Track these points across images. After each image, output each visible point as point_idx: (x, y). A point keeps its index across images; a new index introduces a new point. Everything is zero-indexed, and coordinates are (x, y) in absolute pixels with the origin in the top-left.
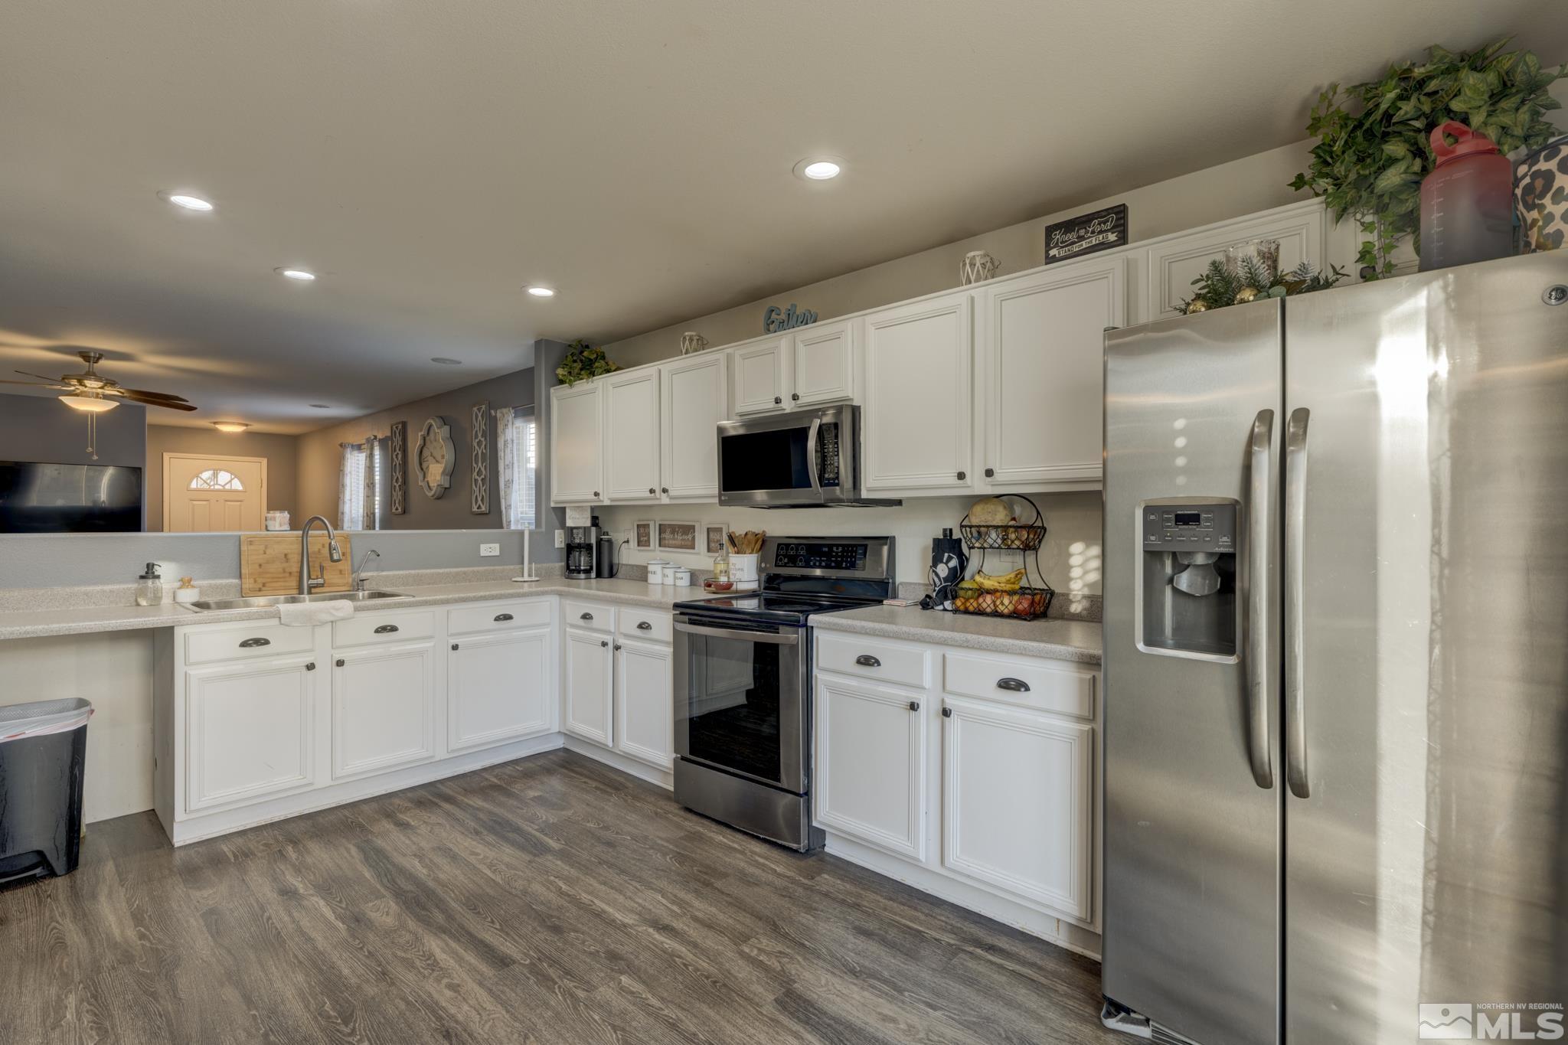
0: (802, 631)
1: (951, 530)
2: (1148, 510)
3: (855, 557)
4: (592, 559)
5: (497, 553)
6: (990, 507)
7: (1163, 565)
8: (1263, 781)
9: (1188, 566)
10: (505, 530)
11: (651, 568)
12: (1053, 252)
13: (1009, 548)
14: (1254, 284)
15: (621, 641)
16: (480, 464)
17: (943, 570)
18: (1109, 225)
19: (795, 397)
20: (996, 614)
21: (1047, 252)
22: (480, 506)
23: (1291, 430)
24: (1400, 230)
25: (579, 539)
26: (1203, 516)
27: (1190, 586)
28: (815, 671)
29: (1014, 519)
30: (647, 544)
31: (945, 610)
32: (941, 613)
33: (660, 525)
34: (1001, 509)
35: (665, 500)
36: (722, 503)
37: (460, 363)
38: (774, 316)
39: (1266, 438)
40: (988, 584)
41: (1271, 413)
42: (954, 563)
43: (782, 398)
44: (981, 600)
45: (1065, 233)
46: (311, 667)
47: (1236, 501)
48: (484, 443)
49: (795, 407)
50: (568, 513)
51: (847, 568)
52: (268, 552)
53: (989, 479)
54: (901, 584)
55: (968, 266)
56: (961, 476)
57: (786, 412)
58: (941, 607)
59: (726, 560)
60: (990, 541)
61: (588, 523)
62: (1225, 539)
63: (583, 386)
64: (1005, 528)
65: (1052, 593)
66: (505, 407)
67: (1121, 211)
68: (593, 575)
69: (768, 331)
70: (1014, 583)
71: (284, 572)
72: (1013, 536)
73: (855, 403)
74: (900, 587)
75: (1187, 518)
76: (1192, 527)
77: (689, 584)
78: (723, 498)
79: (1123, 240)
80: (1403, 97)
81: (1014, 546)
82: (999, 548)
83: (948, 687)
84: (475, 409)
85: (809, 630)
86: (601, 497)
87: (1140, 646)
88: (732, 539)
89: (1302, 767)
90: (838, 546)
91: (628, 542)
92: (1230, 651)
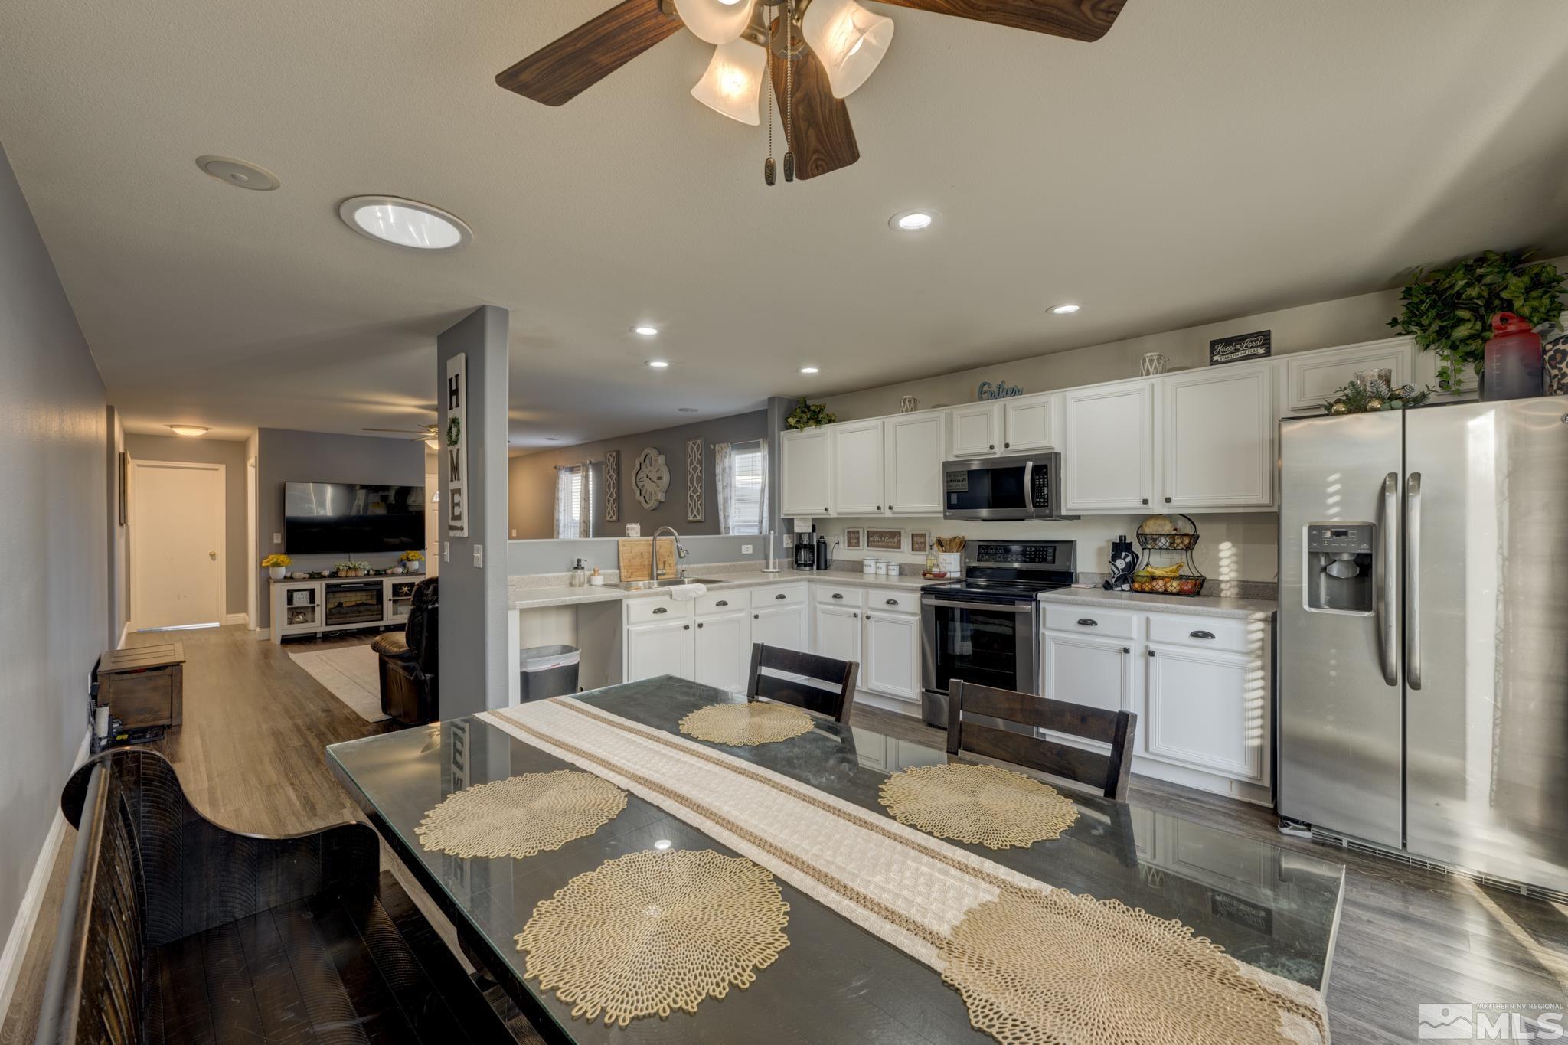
0: (1033, 603)
1: (1125, 537)
2: (1311, 528)
3: (1046, 555)
4: (813, 556)
5: (751, 552)
6: (1161, 522)
7: (1319, 561)
8: (1391, 681)
9: (1336, 561)
10: (723, 535)
11: (866, 562)
12: (1215, 358)
13: (1175, 549)
14: (1378, 396)
15: (870, 613)
16: (695, 484)
17: (1121, 564)
18: (1258, 343)
19: (1007, 446)
20: (1165, 593)
21: (1211, 358)
22: (695, 515)
23: (1410, 483)
24: (1465, 360)
25: (806, 541)
26: (1350, 532)
27: (1338, 572)
28: (1042, 630)
29: (1175, 529)
30: (857, 544)
31: (1123, 590)
32: (1119, 593)
33: (868, 532)
34: (1168, 523)
35: (888, 514)
36: (946, 517)
37: (697, 411)
38: (986, 388)
39: (1394, 488)
40: (1158, 573)
41: (1396, 474)
42: (1129, 559)
43: (995, 446)
44: (1154, 583)
45: (1226, 346)
46: (687, 627)
47: (1374, 524)
48: (699, 468)
49: (1005, 452)
50: (796, 522)
51: (1039, 562)
52: (633, 551)
53: (1168, 504)
54: (1081, 573)
55: (1148, 363)
56: (1145, 502)
57: (996, 456)
58: (1120, 589)
59: (937, 558)
60: (1160, 544)
61: (810, 530)
62: (1365, 545)
63: (811, 431)
64: (1172, 536)
65: (1204, 580)
66: (724, 443)
67: (1267, 335)
68: (815, 567)
69: (981, 399)
70: (1174, 572)
71: (641, 565)
72: (1178, 541)
73: (1057, 451)
74: (1080, 575)
75: (1340, 533)
76: (1343, 538)
77: (898, 573)
78: (948, 514)
79: (1268, 353)
80: (1469, 285)
81: (1179, 548)
82: (1167, 549)
83: (1152, 637)
84: (691, 443)
85: (1038, 603)
86: (829, 512)
87: (1306, 607)
88: (940, 542)
89: (1418, 672)
90: (1031, 547)
91: (838, 543)
92: (1369, 609)
